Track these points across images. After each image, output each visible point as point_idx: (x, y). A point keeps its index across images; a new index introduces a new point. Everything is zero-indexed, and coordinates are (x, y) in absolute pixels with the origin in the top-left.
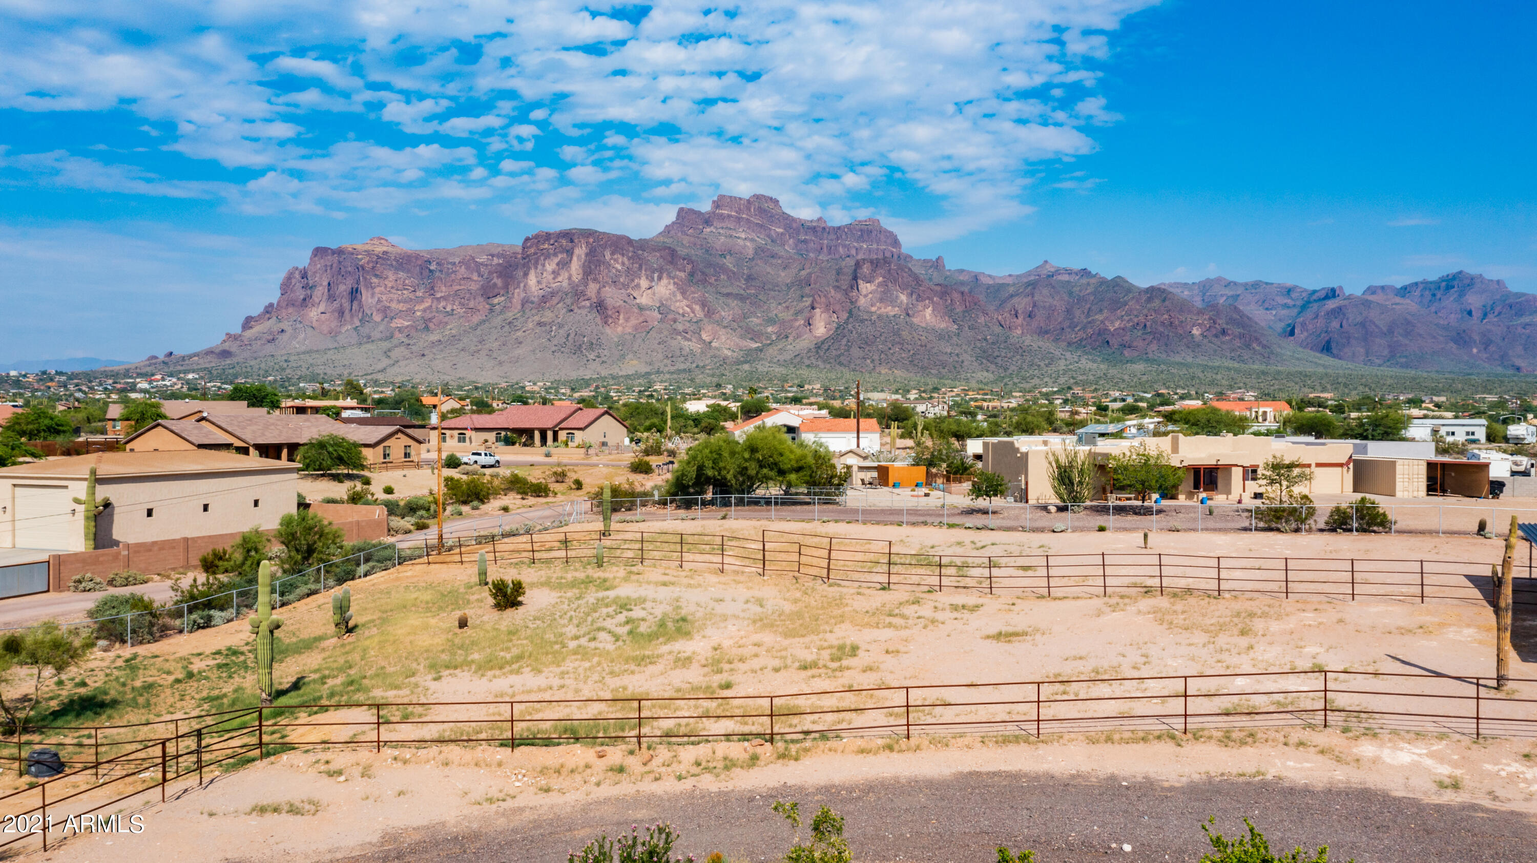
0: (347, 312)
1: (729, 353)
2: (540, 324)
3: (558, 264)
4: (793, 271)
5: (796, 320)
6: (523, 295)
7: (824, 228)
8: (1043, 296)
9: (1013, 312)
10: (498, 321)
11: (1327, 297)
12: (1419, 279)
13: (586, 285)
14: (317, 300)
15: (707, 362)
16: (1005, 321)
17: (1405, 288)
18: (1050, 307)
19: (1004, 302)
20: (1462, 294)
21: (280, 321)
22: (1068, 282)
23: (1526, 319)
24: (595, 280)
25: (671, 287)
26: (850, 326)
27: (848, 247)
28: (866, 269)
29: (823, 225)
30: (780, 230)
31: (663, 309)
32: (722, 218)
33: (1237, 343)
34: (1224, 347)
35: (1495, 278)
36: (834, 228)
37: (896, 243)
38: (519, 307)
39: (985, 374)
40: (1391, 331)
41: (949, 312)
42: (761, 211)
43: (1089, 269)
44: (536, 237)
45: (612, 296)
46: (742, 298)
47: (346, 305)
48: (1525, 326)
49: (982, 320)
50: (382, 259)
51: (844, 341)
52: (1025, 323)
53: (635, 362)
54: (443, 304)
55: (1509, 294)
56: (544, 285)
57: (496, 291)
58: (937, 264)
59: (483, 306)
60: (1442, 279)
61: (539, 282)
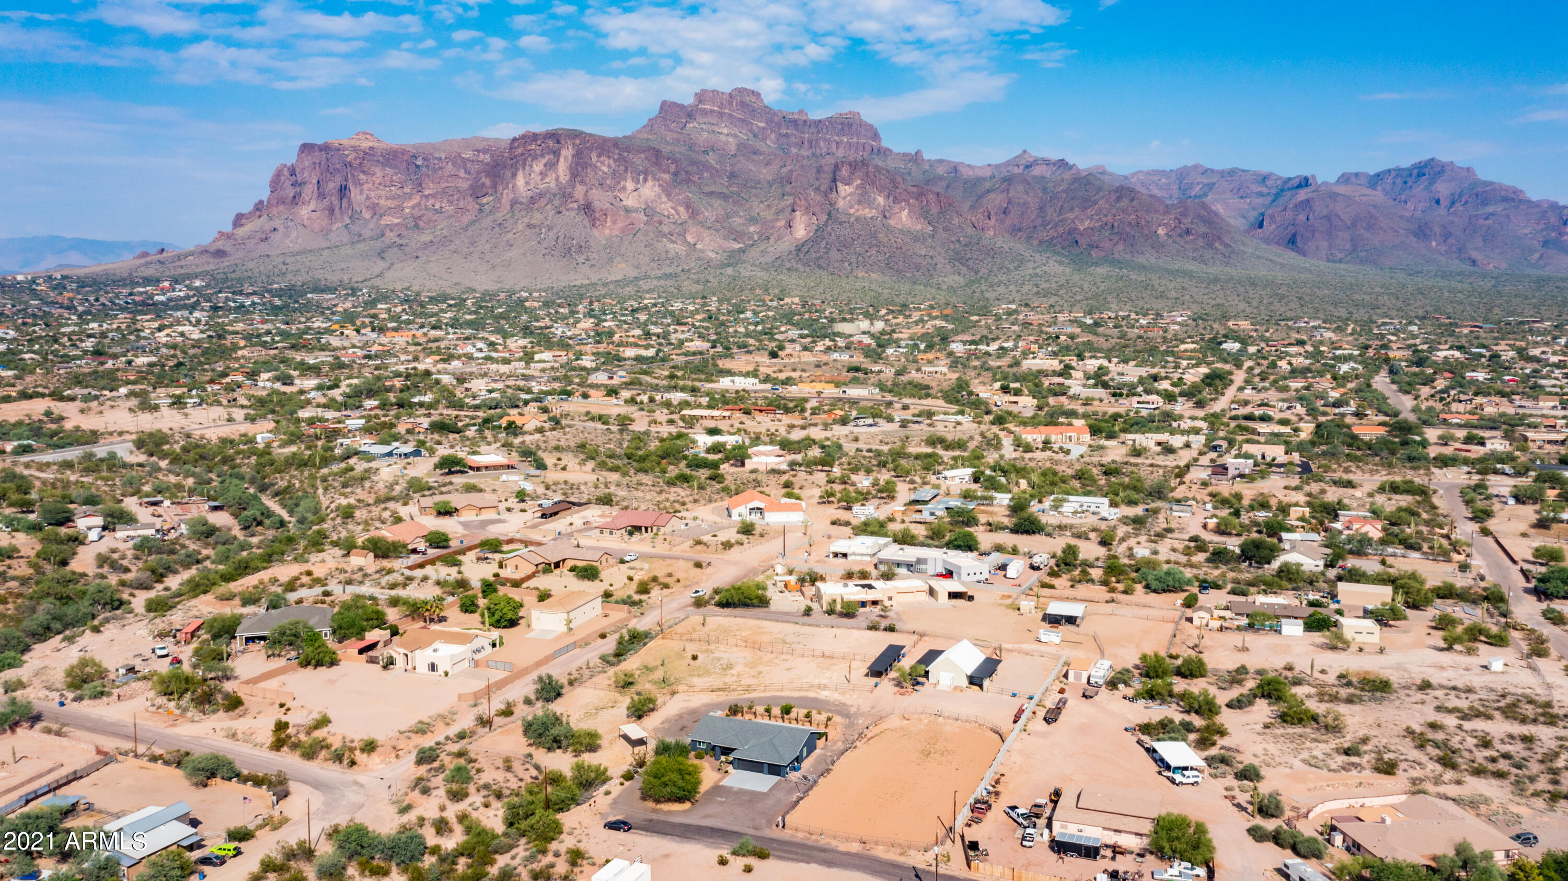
0: (337, 209)
1: (713, 255)
2: (529, 226)
3: (545, 165)
4: (774, 167)
5: (778, 220)
6: (511, 196)
7: (805, 122)
8: (1017, 192)
9: (987, 211)
10: (487, 222)
11: (1299, 186)
12: (1392, 166)
13: (574, 187)
14: (307, 198)
15: (692, 265)
16: (979, 222)
17: (1378, 175)
18: (1025, 203)
19: (980, 197)
20: (1432, 181)
21: (271, 219)
23: (1490, 209)
24: (582, 182)
25: (657, 189)
26: (829, 228)
27: (829, 142)
28: (845, 171)
29: (804, 118)
30: (762, 125)
31: (649, 211)
32: (704, 113)
33: (1201, 243)
34: (1188, 246)
35: (1467, 165)
36: (815, 121)
37: (875, 136)
38: (508, 208)
39: (957, 278)
40: (1354, 224)
41: (924, 214)
42: (743, 105)
43: (1068, 160)
44: (524, 137)
45: (599, 198)
46: (725, 197)
47: (336, 202)
48: (1488, 216)
49: (956, 221)
50: (369, 154)
51: (823, 244)
52: (998, 224)
53: (623, 265)
54: (431, 201)
55: (1477, 183)
56: (532, 186)
57: (485, 190)
58: (917, 157)
59: (472, 206)
60: (1415, 166)
61: (527, 183)
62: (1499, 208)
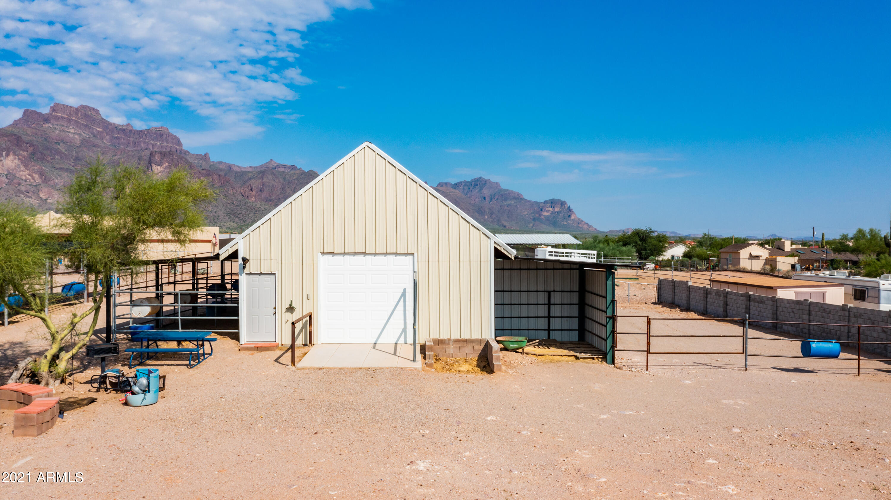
7: (131, 131)
8: (268, 179)
9: (250, 188)
12: (462, 180)
16: (245, 193)
17: (456, 184)
18: (273, 186)
19: (246, 182)
20: (481, 189)
22: (283, 172)
23: (508, 202)
27: (147, 144)
28: (157, 157)
29: (131, 129)
30: (100, 130)
31: (10, 176)
32: (57, 118)
35: (495, 181)
36: (137, 131)
37: (179, 143)
39: (232, 224)
42: (86, 116)
43: (296, 166)
46: (71, 171)
48: (508, 205)
49: (231, 192)
52: (257, 195)
55: (501, 190)
58: (205, 158)
60: (472, 181)
62: (512, 202)
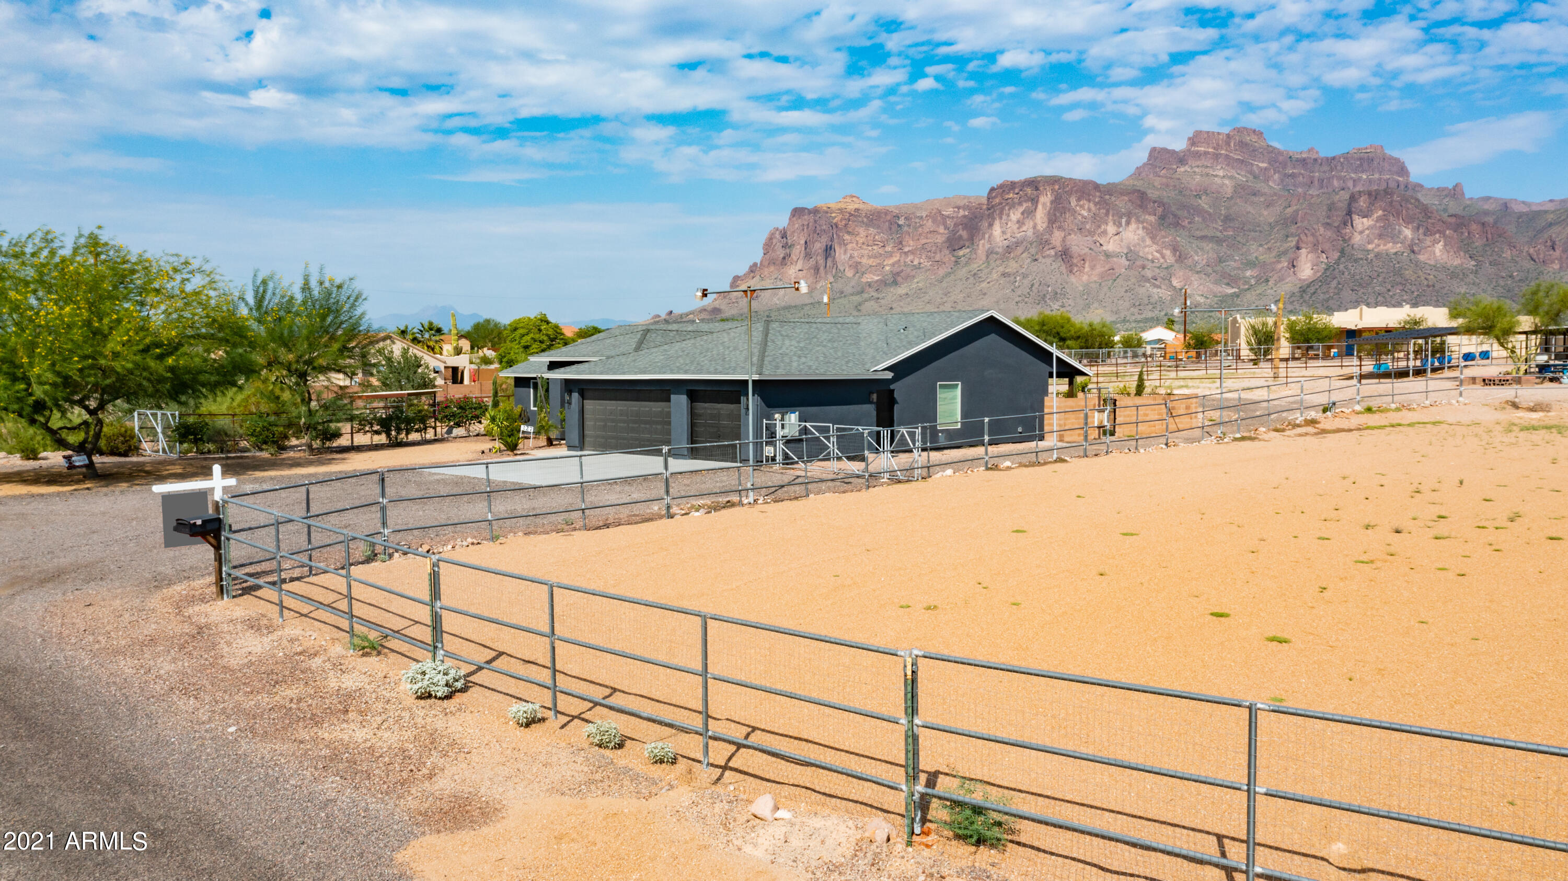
0: (822, 268)
1: (1202, 300)
2: (1004, 275)
3: (1023, 213)
4: (1277, 209)
5: (1279, 262)
6: (987, 246)
7: (1315, 160)
9: (1549, 243)
10: (962, 272)
13: (1051, 233)
14: (795, 259)
16: (1538, 254)
19: (1540, 232)
21: (762, 279)
24: (1059, 228)
25: (1140, 232)
26: (1341, 267)
27: (1344, 179)
28: (1362, 203)
29: (1315, 156)
30: (1264, 165)
31: (1131, 255)
32: (1198, 155)
36: (1327, 159)
37: (1403, 170)
38: (984, 258)
41: (1465, 247)
42: (1242, 145)
44: (1001, 186)
45: (1079, 244)
46: (1219, 241)
47: (821, 262)
49: (1507, 254)
50: (853, 216)
51: (1335, 283)
53: (1100, 311)
54: (910, 257)
56: (1008, 236)
57: (961, 243)
58: (1455, 192)
59: (949, 259)
61: (1004, 233)
